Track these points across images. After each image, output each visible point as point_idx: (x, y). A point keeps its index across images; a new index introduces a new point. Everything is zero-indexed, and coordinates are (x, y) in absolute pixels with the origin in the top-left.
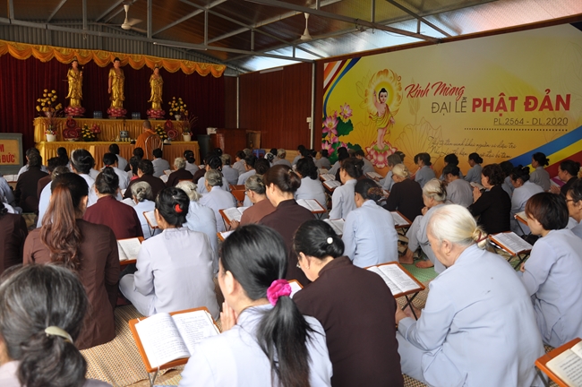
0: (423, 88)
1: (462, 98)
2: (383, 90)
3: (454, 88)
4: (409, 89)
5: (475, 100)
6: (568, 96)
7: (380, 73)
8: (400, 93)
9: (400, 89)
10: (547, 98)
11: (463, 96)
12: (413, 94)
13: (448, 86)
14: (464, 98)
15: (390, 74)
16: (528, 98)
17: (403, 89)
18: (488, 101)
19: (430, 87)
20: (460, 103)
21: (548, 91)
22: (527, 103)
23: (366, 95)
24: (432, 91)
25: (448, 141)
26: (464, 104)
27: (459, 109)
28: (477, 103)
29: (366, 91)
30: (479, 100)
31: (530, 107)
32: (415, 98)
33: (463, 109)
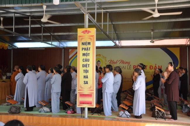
0: (115, 61)
1: (129, 65)
3: (127, 62)
4: (109, 61)
5: (134, 66)
6: (161, 66)
7: (97, 55)
9: (106, 61)
10: (156, 66)
11: (130, 64)
13: (124, 61)
14: (130, 65)
16: (150, 66)
17: (107, 61)
19: (118, 61)
21: (156, 64)
22: (150, 67)
24: (118, 63)
25: (125, 78)
26: (130, 67)
27: (129, 68)
30: (135, 66)
31: (151, 68)
32: (112, 64)
33: (130, 68)
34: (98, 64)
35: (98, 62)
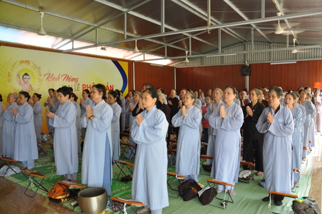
0: (56, 77)
1: (77, 84)
2: (26, 74)
3: (74, 78)
4: (47, 76)
5: (83, 85)
7: (22, 62)
8: (41, 78)
9: (40, 75)
10: (108, 86)
12: (50, 79)
13: (70, 77)
14: (79, 84)
15: (31, 64)
17: (43, 75)
18: (89, 86)
19: (60, 76)
20: (76, 86)
23: (9, 76)
24: (61, 79)
26: (79, 87)
27: (76, 89)
28: (84, 86)
29: (9, 73)
30: (85, 85)
32: (51, 82)
33: (79, 89)
34: (25, 80)
35: (25, 76)
